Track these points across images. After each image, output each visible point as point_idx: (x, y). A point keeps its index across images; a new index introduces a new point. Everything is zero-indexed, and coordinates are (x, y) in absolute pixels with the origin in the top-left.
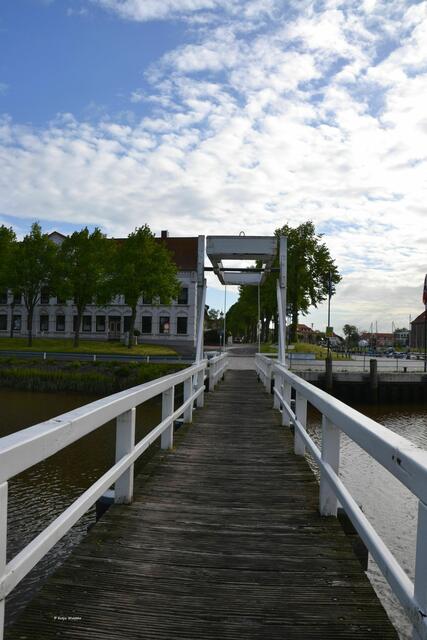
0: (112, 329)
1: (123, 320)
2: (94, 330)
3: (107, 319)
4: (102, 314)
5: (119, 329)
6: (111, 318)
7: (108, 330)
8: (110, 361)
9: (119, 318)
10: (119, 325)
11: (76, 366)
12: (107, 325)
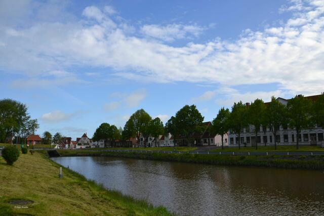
0: (312, 140)
1: (317, 135)
2: (303, 141)
3: (309, 135)
4: (306, 133)
5: (316, 140)
6: (311, 134)
7: (310, 140)
8: (320, 155)
9: (315, 134)
10: (315, 138)
11: (304, 158)
12: (309, 138)
